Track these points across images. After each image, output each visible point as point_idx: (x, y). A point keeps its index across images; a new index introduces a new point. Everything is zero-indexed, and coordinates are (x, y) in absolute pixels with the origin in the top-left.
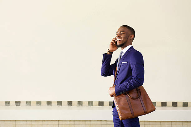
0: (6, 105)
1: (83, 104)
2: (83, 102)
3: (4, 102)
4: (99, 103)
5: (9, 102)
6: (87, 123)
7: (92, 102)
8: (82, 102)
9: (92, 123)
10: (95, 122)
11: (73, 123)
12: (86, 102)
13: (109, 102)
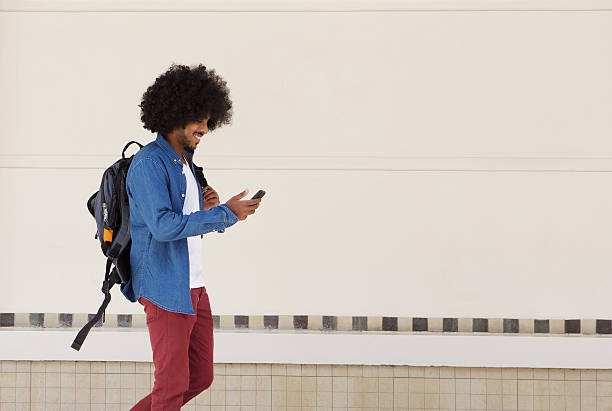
0: (120, 325)
1: (338, 325)
2: (339, 321)
3: (116, 318)
4: (383, 321)
5: (130, 316)
6: (352, 372)
7: (364, 320)
8: (336, 318)
9: (366, 373)
10: (375, 371)
11: (311, 372)
12: (348, 317)
13: (414, 319)
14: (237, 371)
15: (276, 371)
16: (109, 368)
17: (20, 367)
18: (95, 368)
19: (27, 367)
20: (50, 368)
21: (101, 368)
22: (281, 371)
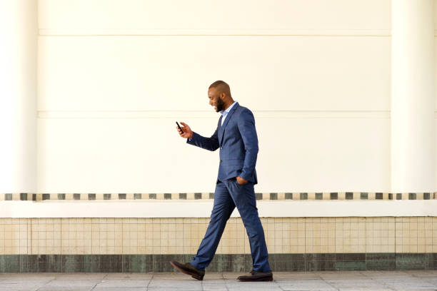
14: (166, 221)
15: (185, 221)
16: (101, 221)
17: (56, 221)
18: (94, 221)
19: (59, 221)
20: (71, 221)
21: (97, 221)
22: (188, 221)
